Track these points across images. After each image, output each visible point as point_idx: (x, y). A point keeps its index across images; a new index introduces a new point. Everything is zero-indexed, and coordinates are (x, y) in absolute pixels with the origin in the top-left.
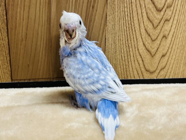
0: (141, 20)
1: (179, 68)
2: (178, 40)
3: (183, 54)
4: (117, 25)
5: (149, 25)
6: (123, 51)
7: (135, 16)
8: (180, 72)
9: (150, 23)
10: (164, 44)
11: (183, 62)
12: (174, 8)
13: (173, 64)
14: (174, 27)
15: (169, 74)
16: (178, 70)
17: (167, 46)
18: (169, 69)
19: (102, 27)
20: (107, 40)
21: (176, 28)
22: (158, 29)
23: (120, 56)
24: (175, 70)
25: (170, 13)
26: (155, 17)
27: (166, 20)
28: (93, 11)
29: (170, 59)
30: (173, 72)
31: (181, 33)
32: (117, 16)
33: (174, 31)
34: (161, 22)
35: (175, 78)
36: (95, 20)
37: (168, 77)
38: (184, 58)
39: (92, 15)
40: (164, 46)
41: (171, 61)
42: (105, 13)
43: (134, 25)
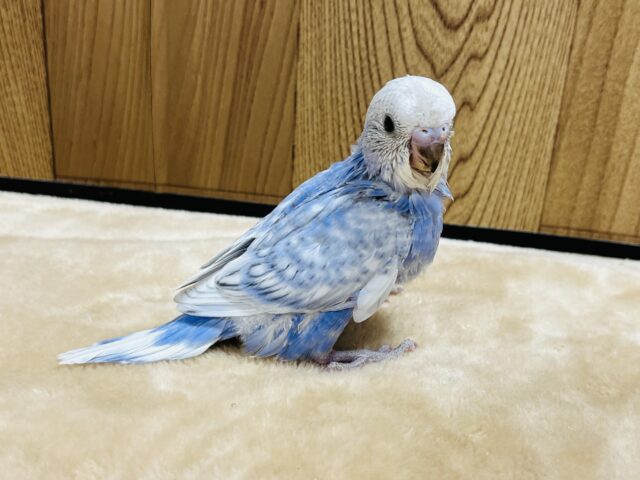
0: (396, 49)
1: (510, 199)
2: (510, 117)
3: (525, 160)
4: (328, 59)
5: (420, 68)
6: (343, 134)
7: (381, 37)
8: (515, 213)
9: (423, 61)
10: (465, 124)
12: (498, 22)
13: (493, 186)
14: (498, 81)
15: (477, 214)
16: (508, 205)
17: (473, 134)
18: (481, 201)
19: (286, 62)
20: (299, 99)
21: (505, 82)
22: (449, 80)
23: (337, 147)
24: (498, 208)
25: (486, 37)
26: (439, 44)
27: (474, 57)
28: (261, 15)
29: (483, 171)
30: (490, 209)
31: (519, 98)
32: (327, 34)
33: (498, 92)
34: (458, 62)
35: (499, 228)
36: (266, 40)
37: (477, 221)
38: (529, 172)
39: (259, 25)
40: (465, 131)
41: (485, 177)
42: (294, 22)
43: (377, 63)
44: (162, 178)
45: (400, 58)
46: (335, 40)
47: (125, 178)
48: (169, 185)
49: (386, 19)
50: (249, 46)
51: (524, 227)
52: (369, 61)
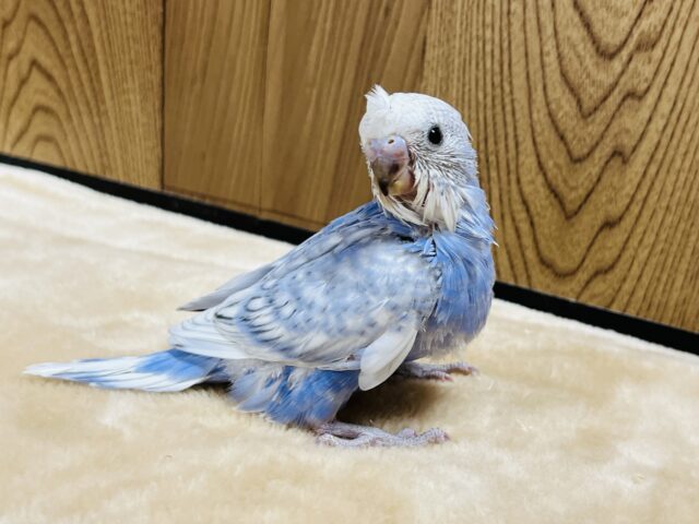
0: (536, 77)
1: (666, 285)
2: (673, 177)
3: (688, 236)
5: (563, 102)
7: (519, 61)
8: (672, 303)
9: (568, 95)
10: (616, 179)
11: (684, 266)
12: (664, 52)
13: (646, 264)
14: (661, 128)
15: (623, 298)
16: (664, 291)
17: (624, 192)
18: (629, 280)
19: (408, 82)
21: (669, 131)
22: (598, 120)
24: (651, 291)
25: (648, 71)
26: (588, 76)
27: (631, 95)
29: (634, 242)
30: (640, 293)
31: (686, 153)
33: (659, 143)
34: (611, 99)
35: (649, 319)
37: (623, 308)
38: (693, 254)
40: (614, 188)
41: (636, 250)
42: (421, 35)
43: (511, 92)
44: (267, 203)
45: (540, 87)
46: (465, 60)
47: (230, 197)
48: (273, 211)
49: (526, 39)
50: (369, 61)
51: (682, 324)
52: (502, 88)
